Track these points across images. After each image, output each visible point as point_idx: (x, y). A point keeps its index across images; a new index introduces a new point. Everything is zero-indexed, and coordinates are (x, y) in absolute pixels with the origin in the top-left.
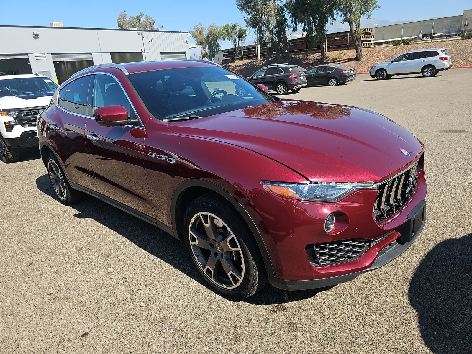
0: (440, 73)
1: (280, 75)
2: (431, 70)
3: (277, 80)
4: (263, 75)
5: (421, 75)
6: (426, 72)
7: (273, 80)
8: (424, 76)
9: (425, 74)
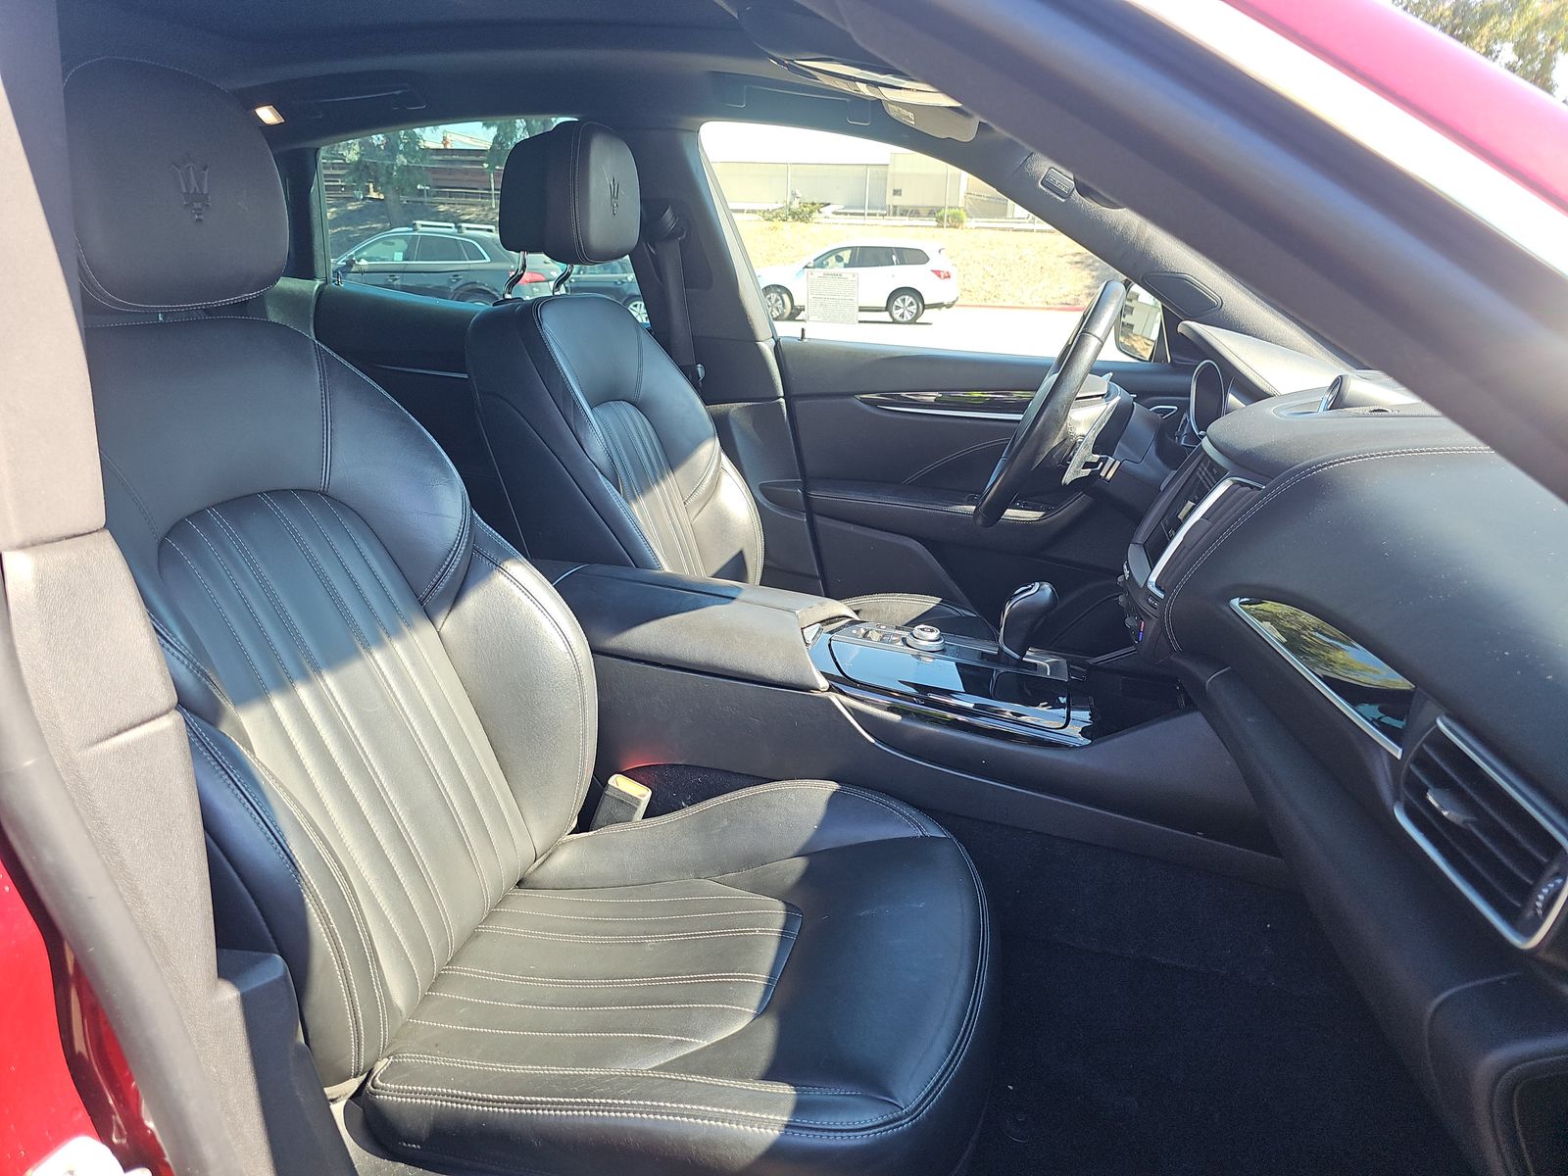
0: (928, 315)
1: (472, 267)
2: (911, 304)
3: (460, 283)
4: (399, 257)
5: (885, 316)
6: (898, 308)
7: (444, 283)
8: (895, 322)
9: (897, 314)
